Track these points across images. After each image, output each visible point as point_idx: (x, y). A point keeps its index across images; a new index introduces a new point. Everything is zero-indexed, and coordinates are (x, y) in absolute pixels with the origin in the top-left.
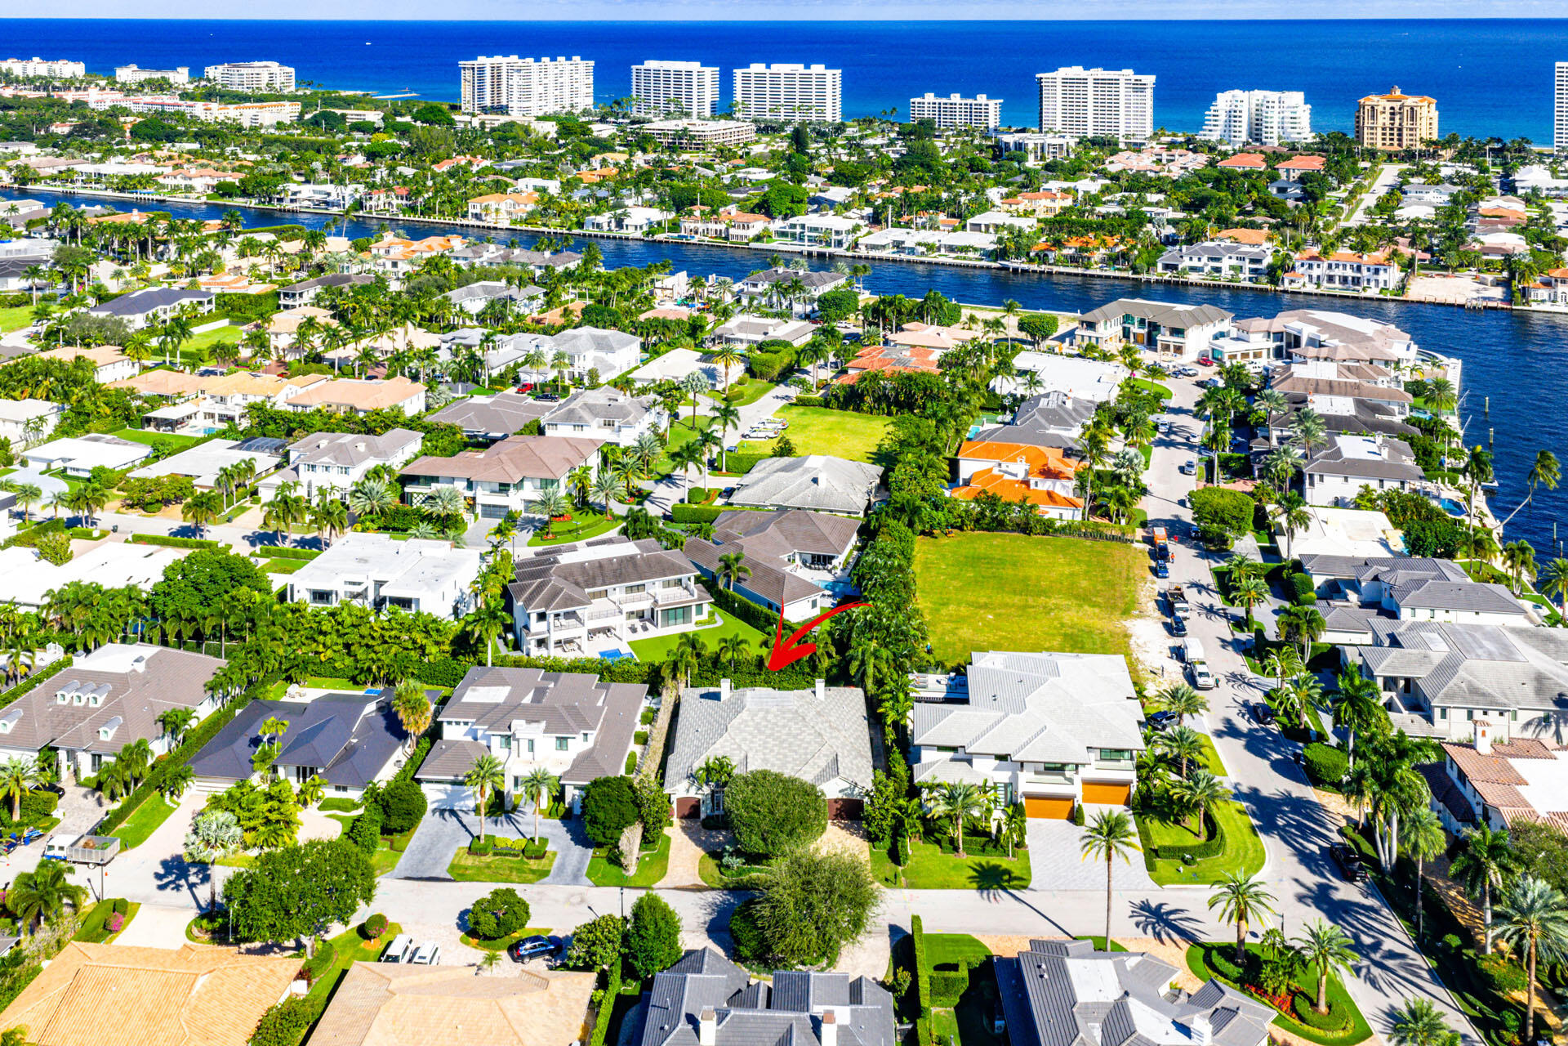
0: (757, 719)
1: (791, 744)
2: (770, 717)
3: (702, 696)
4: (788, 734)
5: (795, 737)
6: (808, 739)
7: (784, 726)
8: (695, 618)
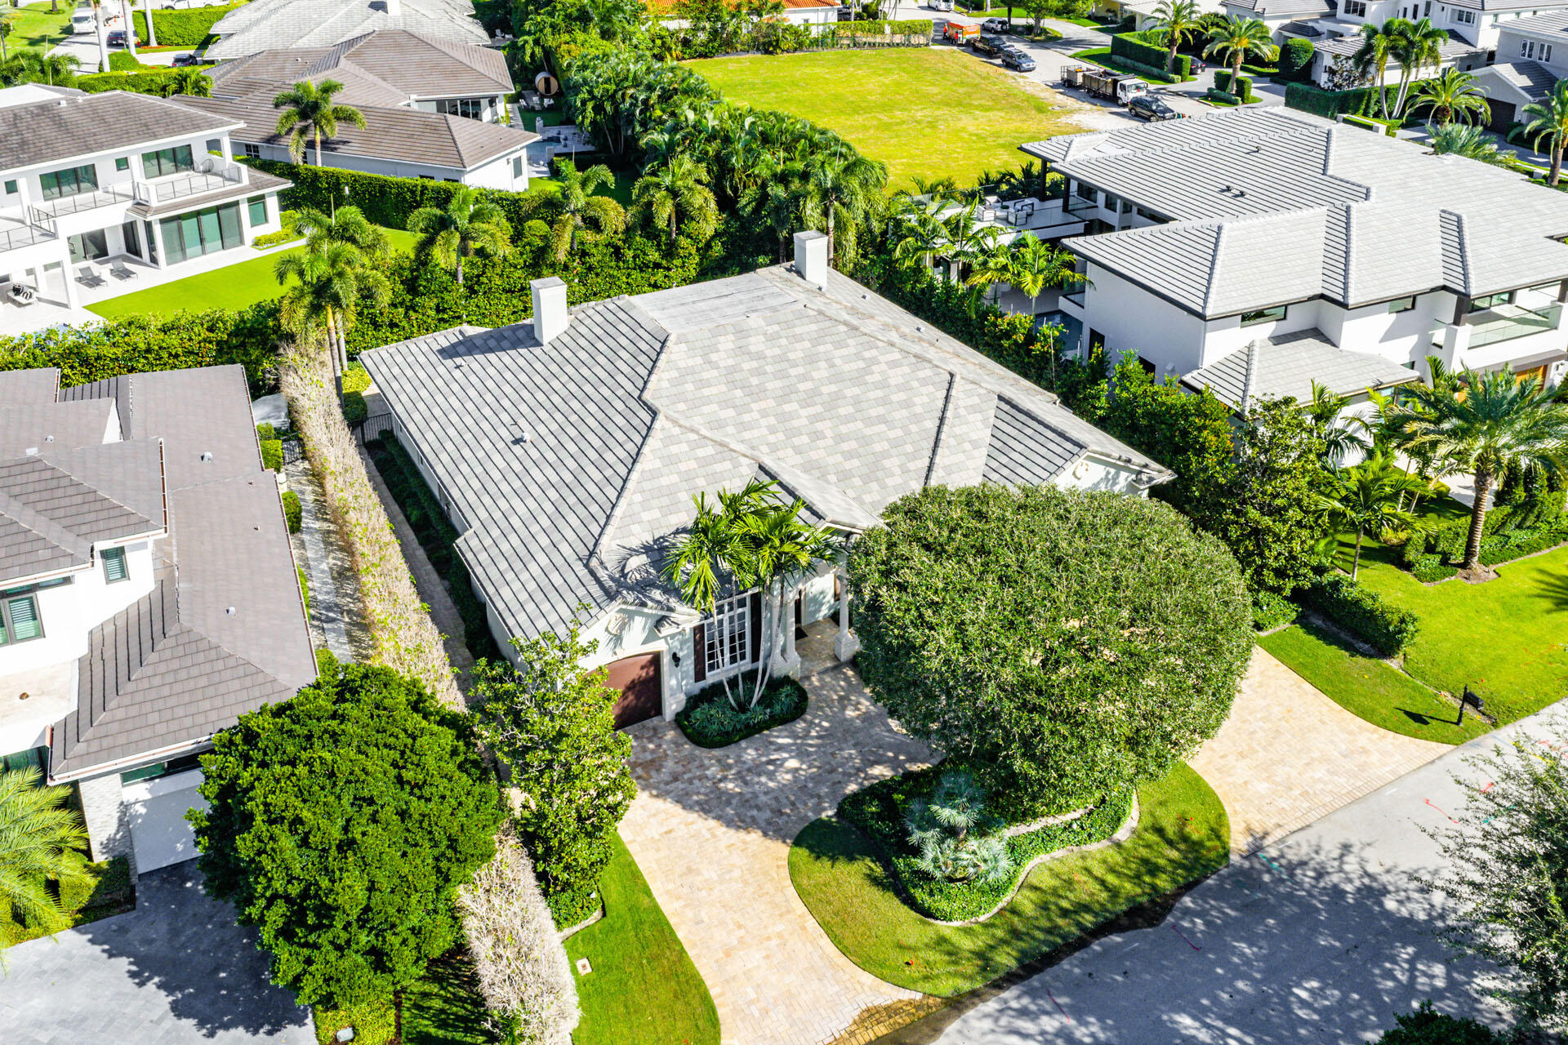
0: (723, 359)
1: (857, 401)
2: (756, 344)
3: (448, 353)
4: (837, 378)
5: (859, 379)
6: (896, 377)
7: (811, 360)
8: (250, 233)
